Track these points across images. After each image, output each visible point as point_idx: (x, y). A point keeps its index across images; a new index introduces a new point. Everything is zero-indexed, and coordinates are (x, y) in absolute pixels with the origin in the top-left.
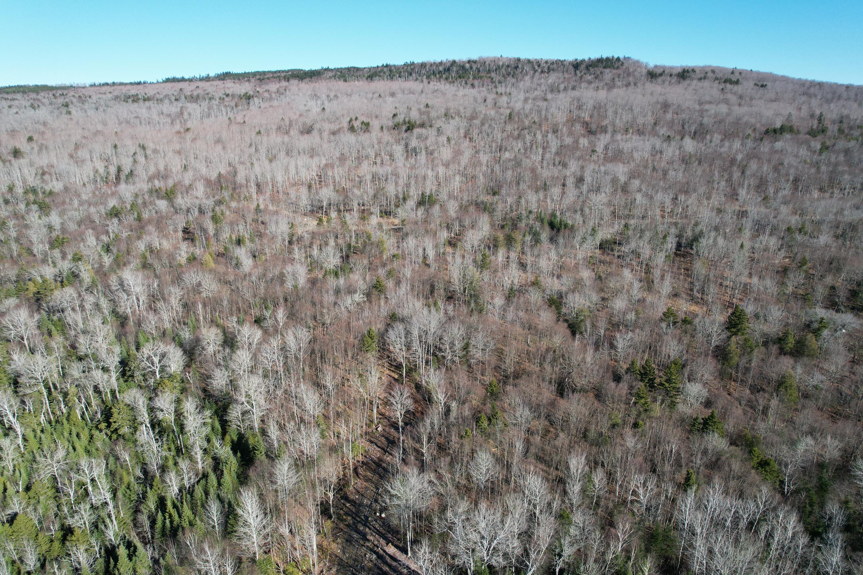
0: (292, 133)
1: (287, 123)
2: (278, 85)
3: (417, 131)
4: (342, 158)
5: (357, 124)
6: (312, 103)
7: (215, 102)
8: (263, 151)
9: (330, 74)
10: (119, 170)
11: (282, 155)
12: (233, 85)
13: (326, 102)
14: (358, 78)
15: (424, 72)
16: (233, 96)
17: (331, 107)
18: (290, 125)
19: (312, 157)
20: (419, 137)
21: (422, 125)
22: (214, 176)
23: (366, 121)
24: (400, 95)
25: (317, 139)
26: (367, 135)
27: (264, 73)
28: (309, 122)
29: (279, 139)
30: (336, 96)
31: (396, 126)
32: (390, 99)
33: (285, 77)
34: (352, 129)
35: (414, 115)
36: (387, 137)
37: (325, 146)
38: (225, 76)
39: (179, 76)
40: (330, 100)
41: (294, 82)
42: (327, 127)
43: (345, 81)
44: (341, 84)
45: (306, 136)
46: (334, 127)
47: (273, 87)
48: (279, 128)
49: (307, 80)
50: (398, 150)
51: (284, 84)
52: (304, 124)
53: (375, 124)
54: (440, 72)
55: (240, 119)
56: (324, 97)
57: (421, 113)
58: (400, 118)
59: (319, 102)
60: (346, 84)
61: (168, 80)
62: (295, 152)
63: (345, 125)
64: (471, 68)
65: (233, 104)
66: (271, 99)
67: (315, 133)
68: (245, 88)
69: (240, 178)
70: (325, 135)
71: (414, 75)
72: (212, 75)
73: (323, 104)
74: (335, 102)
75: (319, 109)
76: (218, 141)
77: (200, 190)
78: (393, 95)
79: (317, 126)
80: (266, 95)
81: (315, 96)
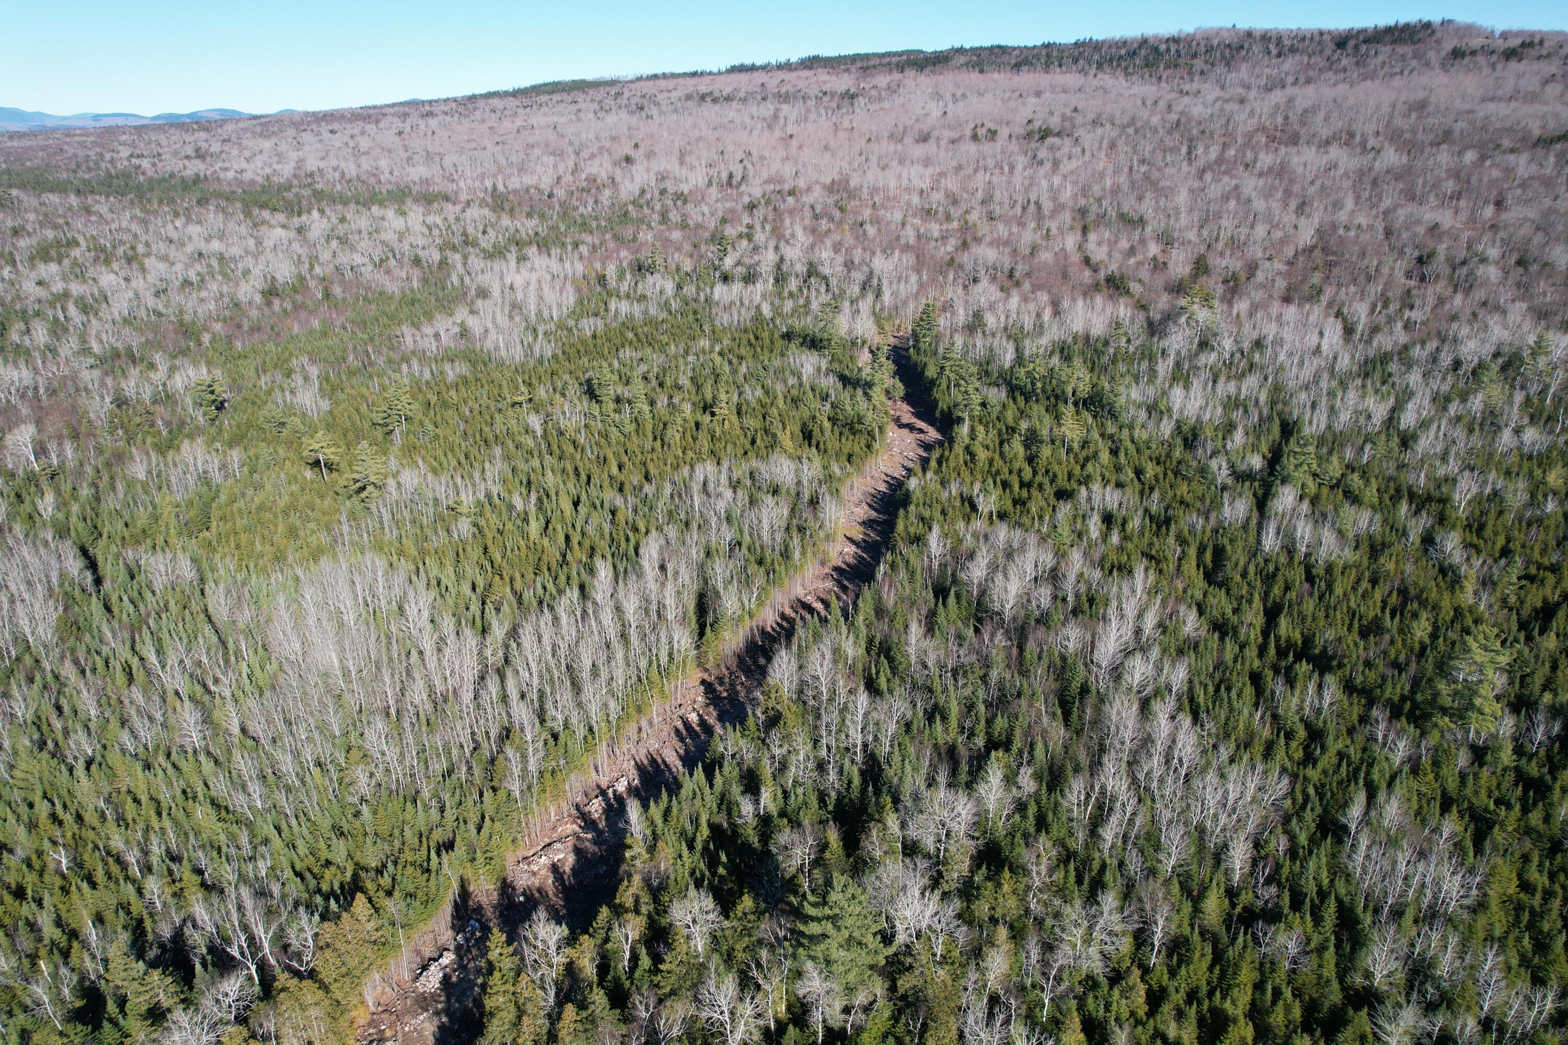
0: (906, 141)
1: (901, 129)
2: (888, 78)
3: (1050, 140)
4: (959, 168)
5: (981, 132)
6: (932, 105)
7: (811, 103)
8: (874, 159)
9: (962, 59)
10: (731, 176)
11: (894, 164)
12: (827, 77)
13: (950, 104)
14: (1000, 67)
15: (1096, 57)
16: (833, 94)
17: (957, 110)
18: (905, 132)
19: (926, 166)
20: (1051, 148)
21: (1058, 134)
22: (828, 181)
23: (993, 128)
24: (1047, 95)
25: (935, 147)
26: (992, 144)
27: (867, 57)
28: (926, 130)
29: (892, 147)
30: (963, 95)
31: (1029, 135)
32: (1032, 100)
33: (897, 65)
34: (975, 137)
35: (1055, 122)
36: (1014, 147)
37: (942, 154)
38: (811, 63)
39: (748, 62)
40: (955, 101)
41: (910, 73)
42: (947, 134)
43: (982, 71)
44: (974, 78)
45: (922, 145)
46: (955, 135)
47: (882, 80)
48: (891, 136)
49: (930, 68)
50: (1021, 161)
51: (897, 76)
52: (921, 131)
53: (1004, 132)
54: (1121, 57)
55: (846, 124)
56: (948, 96)
57: (1064, 118)
58: (1037, 125)
59: (941, 103)
60: (981, 76)
61: (734, 70)
62: (908, 163)
63: (968, 133)
64: (1168, 50)
65: (834, 105)
66: (880, 99)
67: (932, 141)
68: (843, 82)
69: (853, 183)
70: (943, 143)
71: (1081, 62)
72: (794, 59)
73: (946, 106)
74: (961, 104)
75: (940, 113)
76: (826, 148)
77: (817, 191)
78: (1038, 94)
79: (935, 133)
80: (874, 93)
81: (937, 96)
